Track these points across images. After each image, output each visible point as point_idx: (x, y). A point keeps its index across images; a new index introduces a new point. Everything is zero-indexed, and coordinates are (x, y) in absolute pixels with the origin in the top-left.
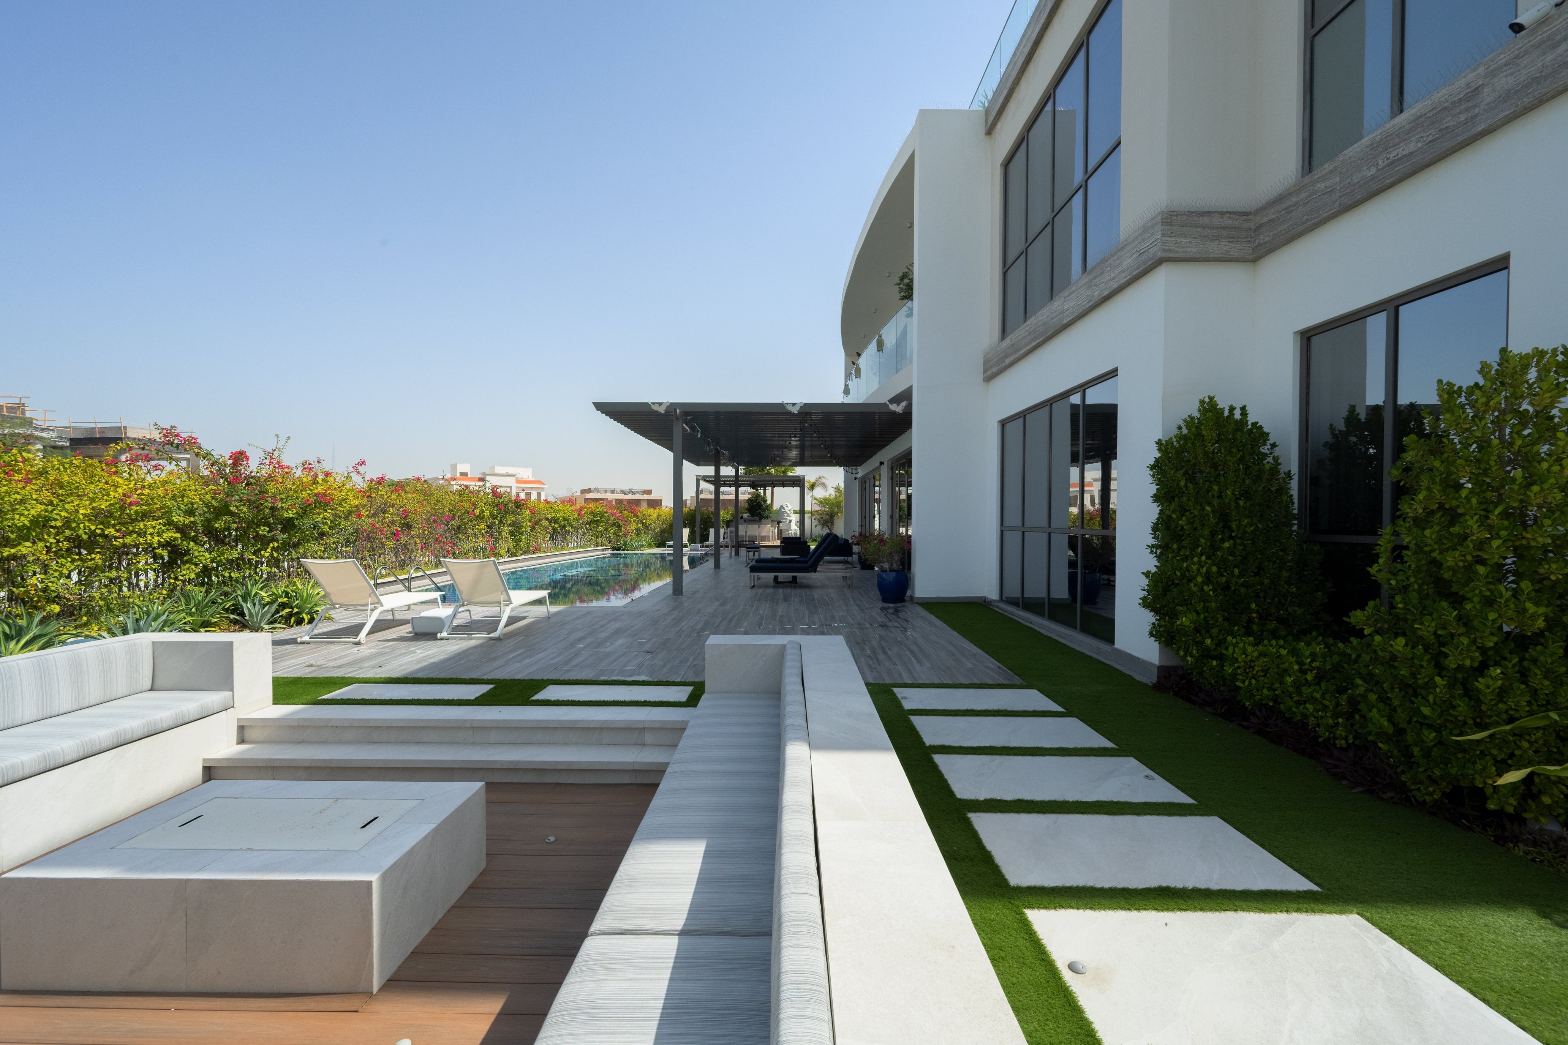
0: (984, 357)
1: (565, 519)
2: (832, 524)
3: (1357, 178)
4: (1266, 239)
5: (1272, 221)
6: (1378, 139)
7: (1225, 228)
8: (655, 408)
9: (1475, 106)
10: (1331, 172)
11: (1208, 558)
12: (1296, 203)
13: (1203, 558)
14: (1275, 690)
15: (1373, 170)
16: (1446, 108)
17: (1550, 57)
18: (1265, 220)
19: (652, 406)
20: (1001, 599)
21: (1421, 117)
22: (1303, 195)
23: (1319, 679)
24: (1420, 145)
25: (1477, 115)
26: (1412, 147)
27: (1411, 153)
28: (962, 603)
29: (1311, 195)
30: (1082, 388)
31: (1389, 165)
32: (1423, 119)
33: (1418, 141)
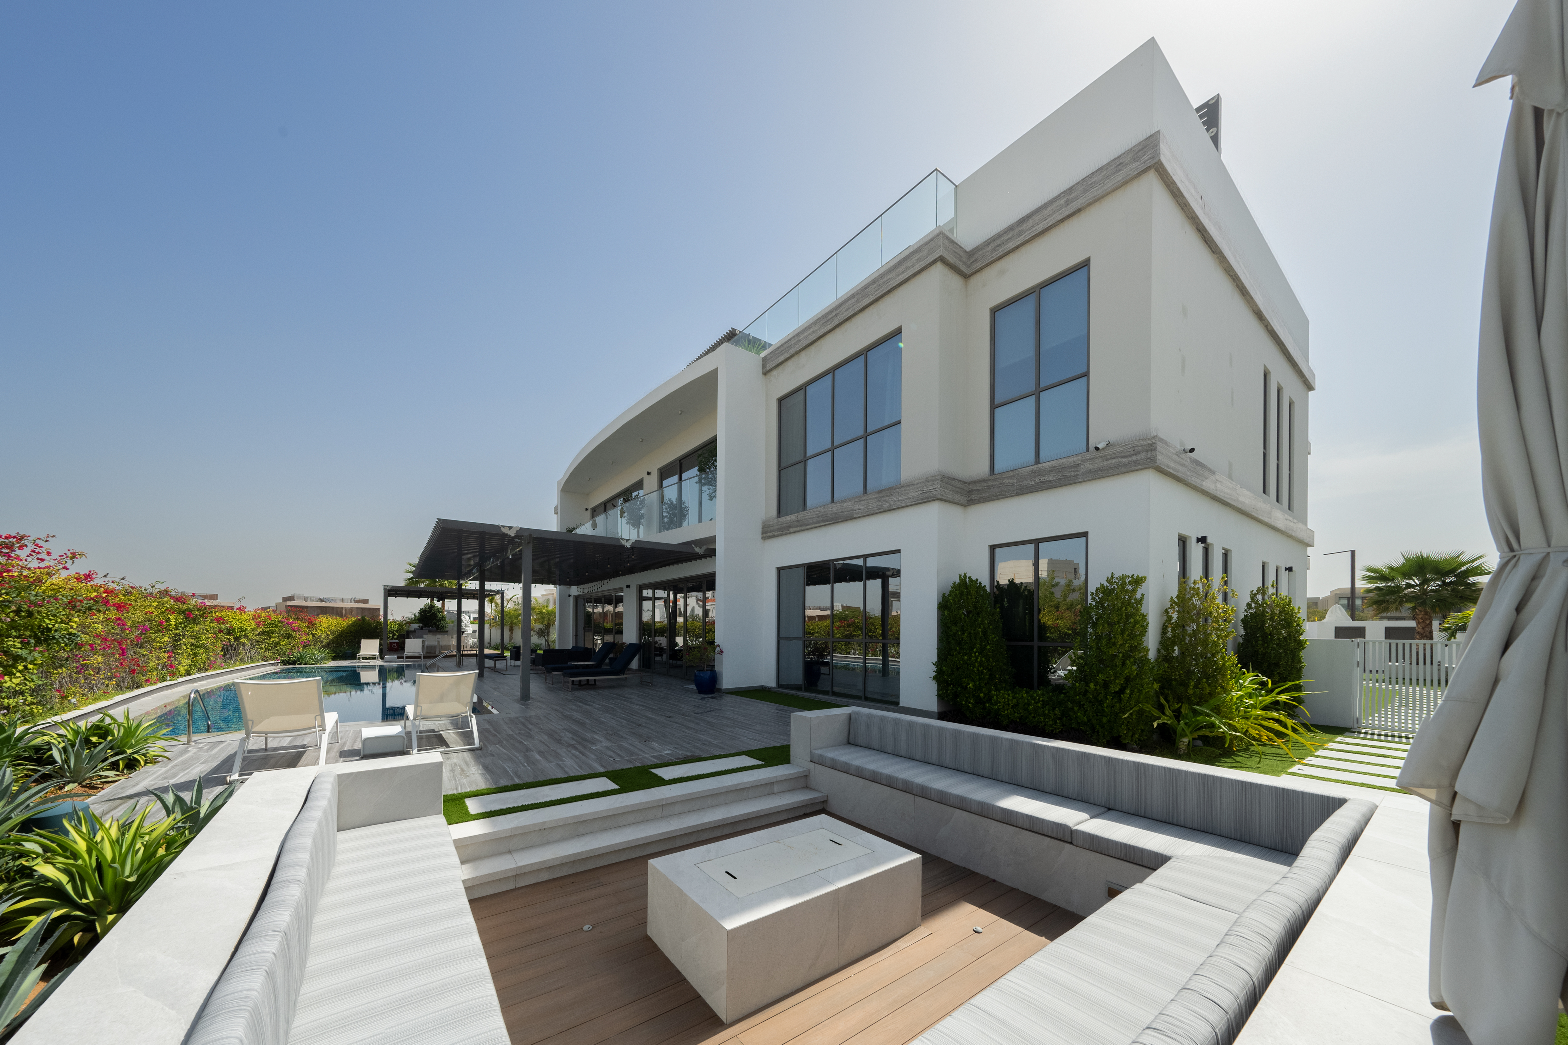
0: (763, 523)
1: (242, 630)
2: (548, 634)
3: (1025, 483)
4: (976, 498)
5: (979, 490)
6: (1035, 469)
7: (959, 488)
8: (504, 530)
9: (1078, 471)
10: (1011, 476)
11: (979, 654)
12: (993, 485)
13: (977, 654)
14: (1020, 713)
15: (1033, 483)
16: (1065, 467)
17: (1105, 463)
18: (975, 488)
19: (502, 528)
20: (779, 685)
21: (1055, 467)
22: (997, 483)
23: (1044, 706)
24: (1054, 478)
25: (1078, 475)
26: (1051, 478)
27: (1050, 481)
28: (750, 691)
29: (1000, 484)
30: (865, 557)
31: (1040, 482)
32: (1056, 468)
33: (1054, 477)
